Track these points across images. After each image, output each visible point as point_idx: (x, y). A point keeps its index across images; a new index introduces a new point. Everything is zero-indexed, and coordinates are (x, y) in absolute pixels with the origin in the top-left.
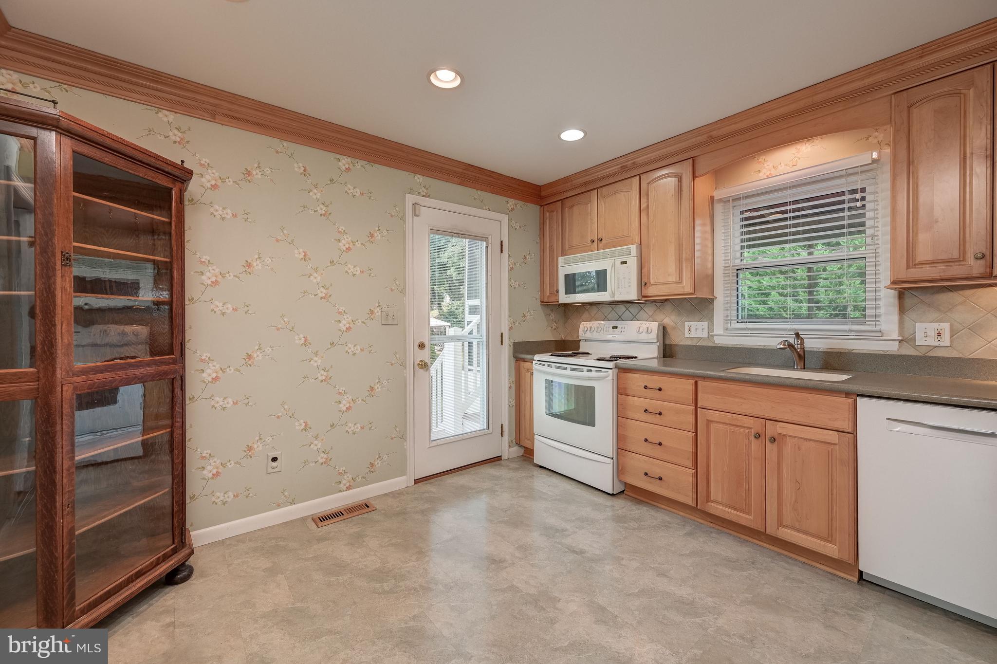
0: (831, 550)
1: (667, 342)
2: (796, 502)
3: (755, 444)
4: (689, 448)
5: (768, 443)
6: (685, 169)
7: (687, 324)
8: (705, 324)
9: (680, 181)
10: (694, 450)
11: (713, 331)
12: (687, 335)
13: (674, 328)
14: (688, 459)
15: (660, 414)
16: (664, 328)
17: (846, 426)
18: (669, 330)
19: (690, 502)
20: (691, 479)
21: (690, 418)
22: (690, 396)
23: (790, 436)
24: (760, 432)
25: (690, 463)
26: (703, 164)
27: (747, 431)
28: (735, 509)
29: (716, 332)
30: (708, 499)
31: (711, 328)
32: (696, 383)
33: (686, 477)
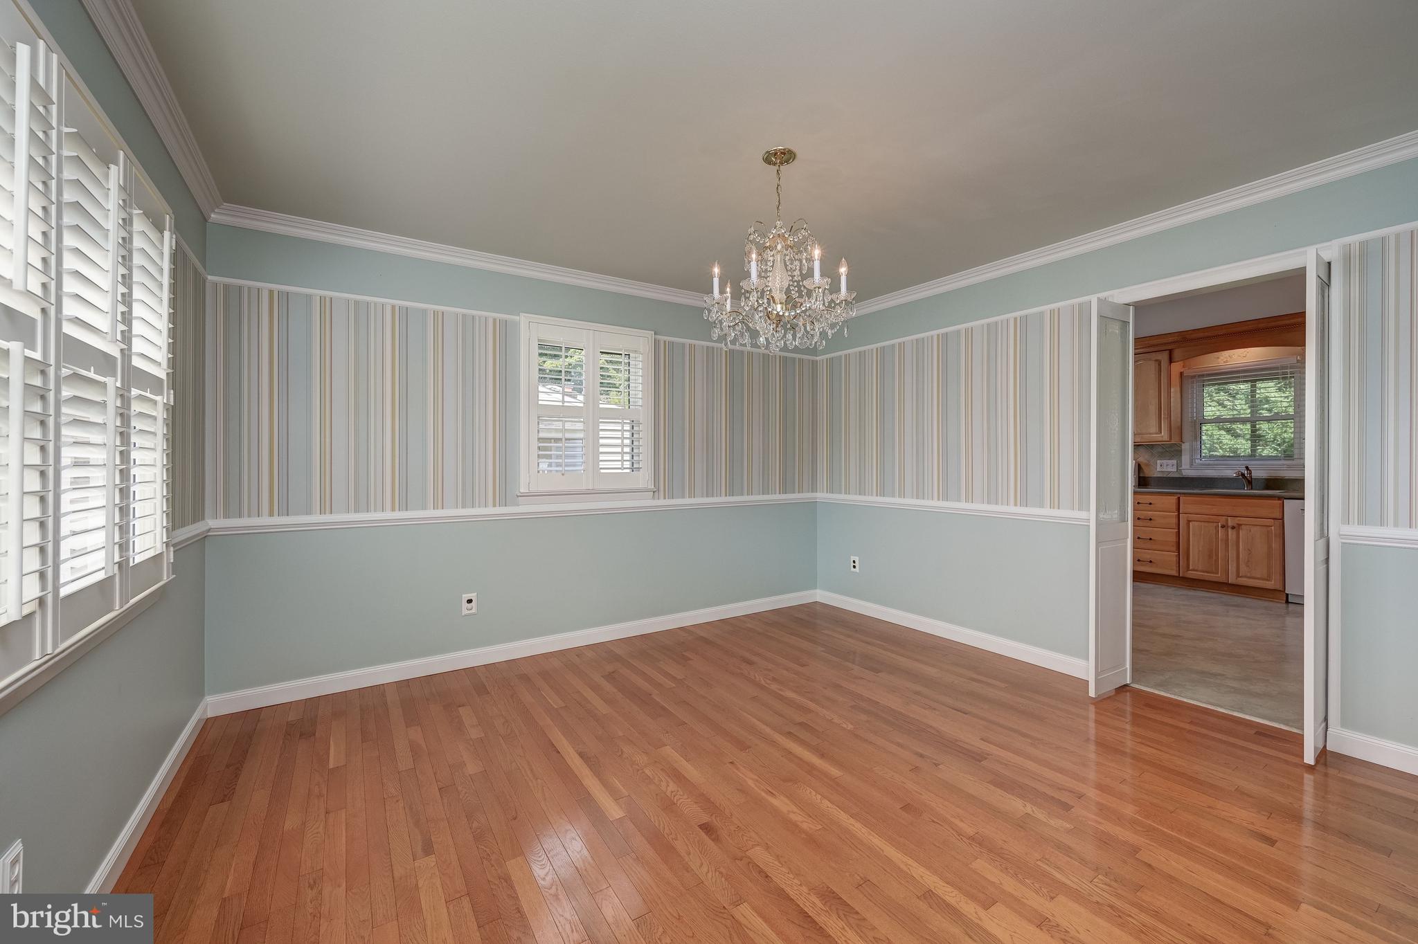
0: (1270, 585)
1: (1141, 475)
2: (1248, 561)
3: (1221, 532)
4: (1173, 539)
5: (1230, 530)
6: (1164, 357)
7: (1158, 461)
8: (1174, 462)
9: (1160, 365)
10: (1177, 540)
11: (1181, 466)
12: (1159, 469)
13: (1147, 465)
14: (1173, 546)
15: (1151, 519)
16: (1139, 465)
17: (1278, 515)
18: (1143, 466)
19: (1174, 573)
20: (1175, 559)
21: (1174, 521)
22: (1174, 507)
23: (1245, 525)
24: (1225, 524)
25: (1174, 549)
26: (1177, 354)
27: (1215, 524)
28: (1208, 572)
29: (1183, 467)
30: (1188, 568)
31: (1179, 465)
32: (1179, 498)
33: (1171, 557)
